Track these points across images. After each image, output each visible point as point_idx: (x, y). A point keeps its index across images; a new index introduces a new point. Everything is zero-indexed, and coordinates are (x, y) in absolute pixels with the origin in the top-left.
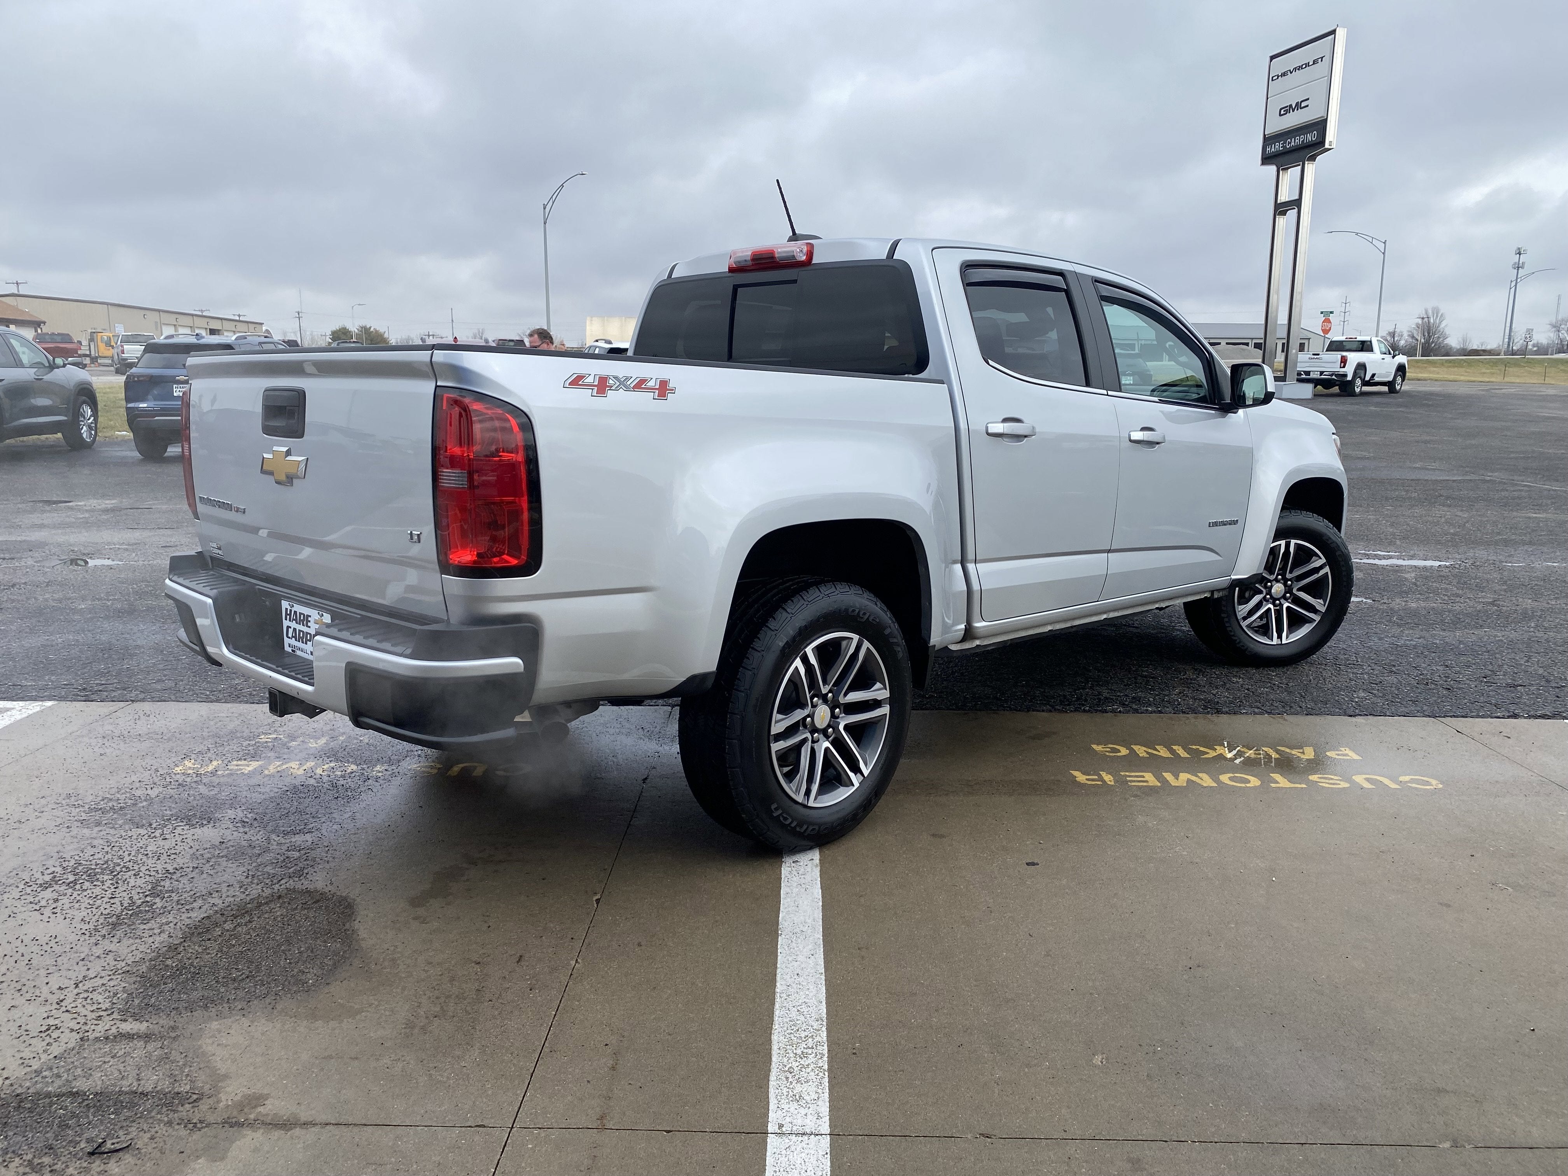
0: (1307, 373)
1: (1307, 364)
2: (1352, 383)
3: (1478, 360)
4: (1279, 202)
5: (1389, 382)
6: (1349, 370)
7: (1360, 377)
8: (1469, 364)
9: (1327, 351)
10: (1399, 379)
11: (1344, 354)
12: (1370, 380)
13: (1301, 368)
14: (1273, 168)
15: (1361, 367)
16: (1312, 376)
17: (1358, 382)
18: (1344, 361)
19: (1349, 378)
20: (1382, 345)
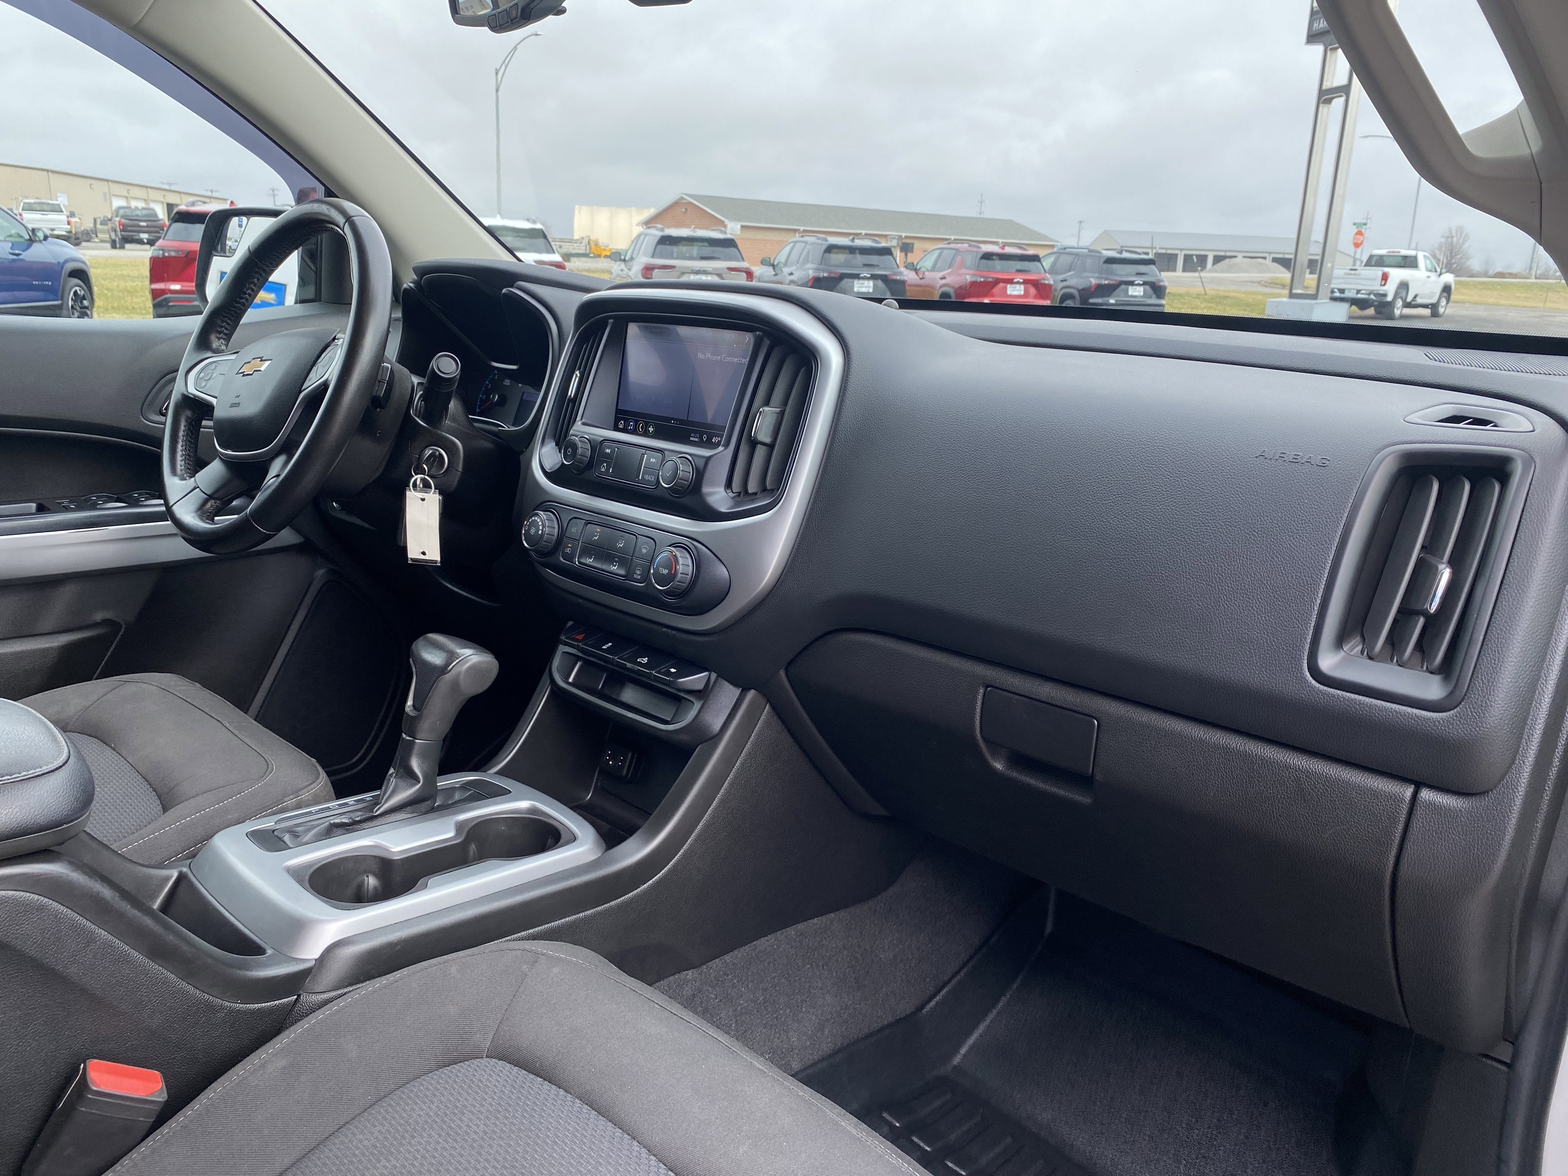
0: (1342, 291)
1: (1342, 281)
2: (1391, 304)
3: (1512, 284)
4: (1324, 87)
5: (1432, 304)
6: (1390, 289)
7: (1401, 298)
8: (1504, 286)
9: (1365, 266)
10: (1443, 302)
11: (1386, 270)
12: (1412, 301)
13: (1336, 284)
14: (1319, 49)
15: (1404, 286)
16: (1347, 294)
17: (1399, 303)
18: (1385, 277)
19: (1389, 298)
20: (1428, 262)
